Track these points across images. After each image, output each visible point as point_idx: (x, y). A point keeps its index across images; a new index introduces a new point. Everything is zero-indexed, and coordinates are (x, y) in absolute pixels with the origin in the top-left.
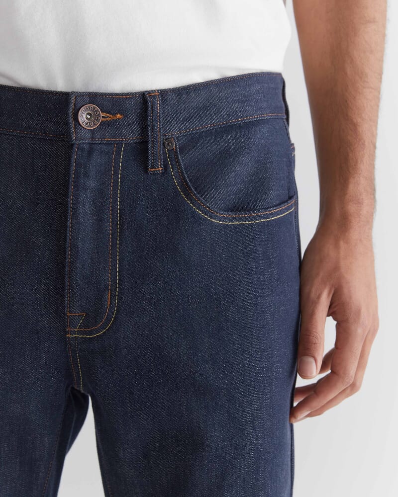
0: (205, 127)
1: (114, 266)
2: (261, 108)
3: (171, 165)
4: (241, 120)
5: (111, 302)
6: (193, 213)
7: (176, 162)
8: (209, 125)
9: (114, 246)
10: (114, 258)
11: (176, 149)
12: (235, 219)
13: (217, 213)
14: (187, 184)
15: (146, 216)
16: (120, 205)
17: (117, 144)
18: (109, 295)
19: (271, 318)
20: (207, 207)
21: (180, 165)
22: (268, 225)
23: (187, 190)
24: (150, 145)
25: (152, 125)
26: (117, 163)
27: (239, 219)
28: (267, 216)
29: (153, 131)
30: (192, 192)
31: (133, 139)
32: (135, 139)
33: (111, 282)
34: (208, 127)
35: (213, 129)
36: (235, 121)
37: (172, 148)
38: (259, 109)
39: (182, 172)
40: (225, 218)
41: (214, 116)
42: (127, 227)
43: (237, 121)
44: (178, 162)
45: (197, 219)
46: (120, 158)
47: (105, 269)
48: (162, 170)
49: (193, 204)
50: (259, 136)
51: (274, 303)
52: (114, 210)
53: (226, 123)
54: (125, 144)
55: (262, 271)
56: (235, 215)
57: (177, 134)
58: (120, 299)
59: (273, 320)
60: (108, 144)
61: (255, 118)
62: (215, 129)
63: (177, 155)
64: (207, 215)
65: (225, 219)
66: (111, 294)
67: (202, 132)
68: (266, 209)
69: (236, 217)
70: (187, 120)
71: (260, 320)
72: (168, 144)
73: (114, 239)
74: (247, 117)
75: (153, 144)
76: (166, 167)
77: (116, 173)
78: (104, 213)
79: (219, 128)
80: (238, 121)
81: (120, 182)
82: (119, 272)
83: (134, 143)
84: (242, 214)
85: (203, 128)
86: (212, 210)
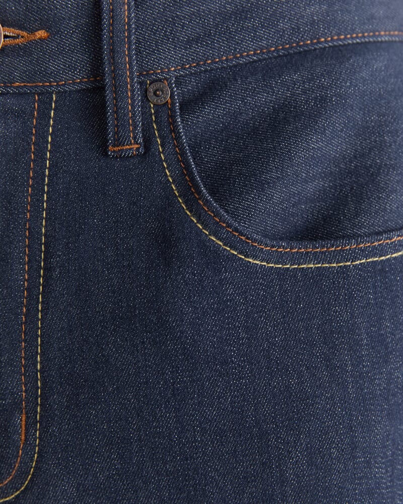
0: (242, 56)
1: (31, 358)
2: (372, 17)
3: (160, 137)
4: (326, 41)
5: (26, 433)
6: (204, 244)
7: (171, 131)
8: (250, 52)
9: (31, 315)
10: (31, 343)
11: (173, 104)
12: (306, 257)
13: (260, 243)
14: (193, 179)
15: (101, 249)
16: (46, 227)
17: (39, 95)
18: (24, 419)
19: (387, 471)
20: (236, 230)
21: (178, 138)
22: (382, 270)
23: (192, 193)
24: (109, 95)
25: (112, 51)
26: (42, 136)
27: (316, 258)
28: (382, 251)
29: (113, 62)
30: (201, 196)
31: (74, 83)
32: (80, 83)
33: (26, 391)
34: (248, 56)
35: (260, 60)
36: (312, 43)
37: (164, 101)
38: (368, 20)
39: (183, 153)
40: (281, 255)
41: (260, 32)
42: (60, 273)
43: (316, 44)
44: (175, 130)
45: (214, 258)
46: (48, 125)
47: (11, 365)
48: (138, 149)
49: (202, 224)
50: (365, 74)
51: (393, 440)
52: (34, 236)
53: (291, 47)
54: (58, 93)
55: (367, 373)
56: (306, 247)
57: (175, 71)
58: (44, 430)
59: (391, 476)
60: (20, 94)
61: (357, 37)
62: (265, 59)
63: (173, 117)
64: (235, 249)
65: (280, 259)
66: (27, 418)
67: (235, 66)
68: (379, 233)
69: (307, 253)
70: (197, 40)
71: (360, 478)
72: (155, 94)
73: (32, 299)
74: (339, 35)
75: (115, 92)
76: (148, 142)
77: (41, 157)
78: (11, 243)
79: (275, 58)
80: (319, 42)
81: (49, 176)
82: (42, 372)
83: (78, 91)
84: (323, 247)
85: (237, 58)
86: (248, 238)
